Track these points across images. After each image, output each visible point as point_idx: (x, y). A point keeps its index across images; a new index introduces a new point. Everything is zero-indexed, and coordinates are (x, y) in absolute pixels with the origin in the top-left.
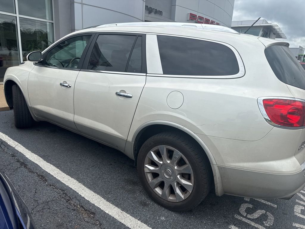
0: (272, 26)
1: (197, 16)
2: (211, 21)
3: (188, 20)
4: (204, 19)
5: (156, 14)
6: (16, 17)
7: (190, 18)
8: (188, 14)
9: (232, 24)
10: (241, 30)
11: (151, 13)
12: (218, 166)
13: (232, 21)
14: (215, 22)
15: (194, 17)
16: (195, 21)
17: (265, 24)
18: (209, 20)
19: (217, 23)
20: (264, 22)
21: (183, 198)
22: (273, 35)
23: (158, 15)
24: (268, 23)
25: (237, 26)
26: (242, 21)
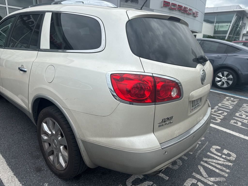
0: (245, 11)
1: (171, 3)
2: (184, 7)
3: (162, 7)
4: (177, 5)
5: (133, 3)
6: (6, 7)
7: (164, 4)
8: (162, 1)
9: (205, 11)
10: (217, 15)
11: (128, 1)
12: (81, 140)
13: (206, 7)
14: (188, 8)
15: (167, 4)
16: (168, 7)
17: (239, 9)
18: (182, 6)
19: (189, 9)
20: (238, 8)
21: (64, 167)
22: (246, 18)
23: (135, 3)
24: (242, 8)
25: (213, 12)
26: (218, 7)
